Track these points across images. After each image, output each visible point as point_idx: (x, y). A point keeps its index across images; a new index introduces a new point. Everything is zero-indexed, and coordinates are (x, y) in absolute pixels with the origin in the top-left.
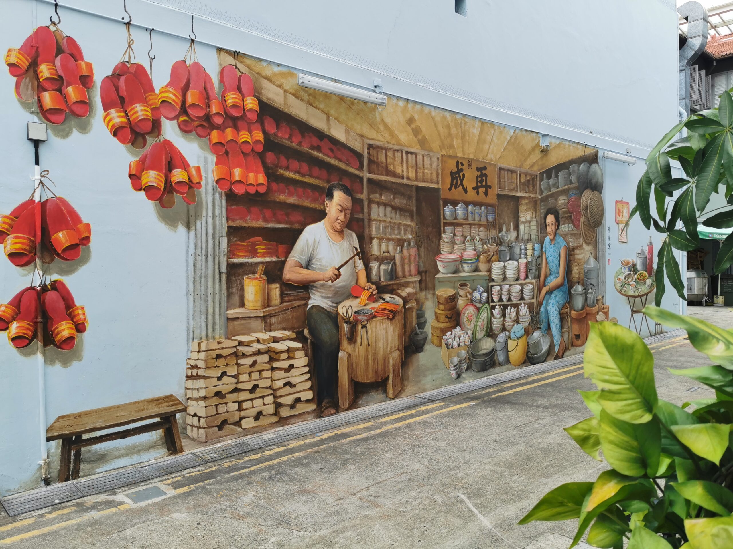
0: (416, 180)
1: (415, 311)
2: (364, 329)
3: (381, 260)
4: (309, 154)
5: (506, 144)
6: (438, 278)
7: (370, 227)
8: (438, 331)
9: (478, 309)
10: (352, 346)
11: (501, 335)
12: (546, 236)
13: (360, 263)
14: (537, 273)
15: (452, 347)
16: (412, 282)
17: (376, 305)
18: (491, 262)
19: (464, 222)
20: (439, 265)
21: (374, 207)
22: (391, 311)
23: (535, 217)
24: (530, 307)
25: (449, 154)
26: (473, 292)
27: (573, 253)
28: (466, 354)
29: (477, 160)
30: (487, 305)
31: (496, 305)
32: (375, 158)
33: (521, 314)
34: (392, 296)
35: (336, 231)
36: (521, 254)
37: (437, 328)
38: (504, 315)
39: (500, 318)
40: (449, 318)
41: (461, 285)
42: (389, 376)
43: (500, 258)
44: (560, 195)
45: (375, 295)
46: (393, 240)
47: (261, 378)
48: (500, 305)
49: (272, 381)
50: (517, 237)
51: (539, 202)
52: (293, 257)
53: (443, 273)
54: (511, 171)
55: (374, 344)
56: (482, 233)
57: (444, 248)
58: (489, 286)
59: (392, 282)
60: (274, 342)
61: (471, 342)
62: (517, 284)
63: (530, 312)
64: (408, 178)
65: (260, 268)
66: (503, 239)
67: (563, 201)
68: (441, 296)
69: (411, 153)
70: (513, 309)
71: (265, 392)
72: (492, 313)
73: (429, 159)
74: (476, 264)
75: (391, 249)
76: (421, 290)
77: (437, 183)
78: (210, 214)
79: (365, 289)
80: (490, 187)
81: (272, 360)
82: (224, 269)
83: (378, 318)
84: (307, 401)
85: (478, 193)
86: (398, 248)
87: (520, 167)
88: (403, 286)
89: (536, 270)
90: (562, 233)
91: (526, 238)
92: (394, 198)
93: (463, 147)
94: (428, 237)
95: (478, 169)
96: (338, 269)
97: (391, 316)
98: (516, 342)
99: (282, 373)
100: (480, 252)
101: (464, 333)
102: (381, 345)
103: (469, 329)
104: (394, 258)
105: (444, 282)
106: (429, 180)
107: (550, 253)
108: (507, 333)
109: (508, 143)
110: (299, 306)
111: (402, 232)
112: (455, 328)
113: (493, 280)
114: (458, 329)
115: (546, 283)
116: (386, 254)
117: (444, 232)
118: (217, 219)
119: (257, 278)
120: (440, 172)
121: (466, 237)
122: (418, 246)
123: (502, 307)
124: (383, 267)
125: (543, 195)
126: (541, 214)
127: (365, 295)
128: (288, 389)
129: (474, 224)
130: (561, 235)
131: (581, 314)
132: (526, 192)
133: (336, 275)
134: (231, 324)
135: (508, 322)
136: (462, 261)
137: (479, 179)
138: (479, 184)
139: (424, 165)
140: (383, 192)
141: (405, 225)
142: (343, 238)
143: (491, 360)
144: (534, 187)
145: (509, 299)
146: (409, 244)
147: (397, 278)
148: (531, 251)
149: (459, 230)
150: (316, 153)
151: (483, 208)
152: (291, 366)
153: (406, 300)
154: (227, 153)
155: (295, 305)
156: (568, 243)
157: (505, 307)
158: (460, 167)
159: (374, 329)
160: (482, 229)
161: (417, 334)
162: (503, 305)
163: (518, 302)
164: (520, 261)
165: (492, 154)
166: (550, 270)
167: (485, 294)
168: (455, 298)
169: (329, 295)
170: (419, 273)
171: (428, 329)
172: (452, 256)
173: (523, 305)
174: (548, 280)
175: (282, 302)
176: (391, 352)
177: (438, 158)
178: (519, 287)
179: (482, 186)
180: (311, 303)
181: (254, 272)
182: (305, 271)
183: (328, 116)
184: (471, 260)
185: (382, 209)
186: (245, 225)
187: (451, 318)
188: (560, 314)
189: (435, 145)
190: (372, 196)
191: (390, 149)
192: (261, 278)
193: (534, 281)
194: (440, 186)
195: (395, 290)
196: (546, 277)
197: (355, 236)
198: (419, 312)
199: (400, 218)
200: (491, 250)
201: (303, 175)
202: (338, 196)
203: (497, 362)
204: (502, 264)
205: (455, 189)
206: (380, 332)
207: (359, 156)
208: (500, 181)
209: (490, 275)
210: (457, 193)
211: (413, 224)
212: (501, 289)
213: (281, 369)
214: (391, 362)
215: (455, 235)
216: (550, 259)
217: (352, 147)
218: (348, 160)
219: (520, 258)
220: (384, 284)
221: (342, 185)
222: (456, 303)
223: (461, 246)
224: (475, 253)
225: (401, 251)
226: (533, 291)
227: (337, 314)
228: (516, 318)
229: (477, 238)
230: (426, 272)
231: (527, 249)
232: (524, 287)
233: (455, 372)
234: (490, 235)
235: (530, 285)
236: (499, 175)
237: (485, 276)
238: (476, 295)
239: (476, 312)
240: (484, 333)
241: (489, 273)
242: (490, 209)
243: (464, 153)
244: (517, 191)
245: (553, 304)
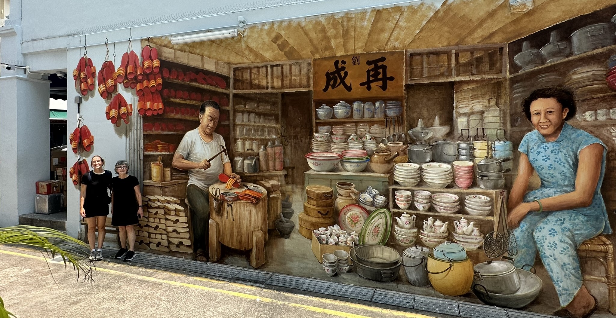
0: (282, 87)
1: (279, 201)
2: (230, 207)
3: (245, 156)
4: (189, 85)
5: (425, 23)
6: (308, 174)
7: (234, 130)
8: (308, 224)
9: (369, 213)
10: (220, 217)
11: (413, 249)
12: (530, 130)
13: (226, 157)
14: (502, 182)
15: (327, 243)
16: (277, 176)
17: (240, 191)
18: (392, 163)
19: (346, 120)
20: (310, 163)
21: (239, 116)
22: (255, 197)
25: (324, 56)
26: (359, 193)
28: (348, 255)
29: (368, 54)
30: (385, 210)
31: (403, 213)
32: (240, 77)
33: (459, 231)
34: (255, 185)
35: (207, 135)
36: (459, 154)
37: (307, 221)
38: (419, 227)
39: (410, 228)
40: (322, 214)
41: (342, 184)
42: (252, 249)
43: (410, 158)
44: (576, 67)
45: (239, 182)
46: (256, 140)
47: (160, 223)
48: (411, 214)
49: (166, 226)
50: (450, 134)
51: (507, 84)
52: (179, 152)
53: (315, 171)
54: (437, 53)
55: (238, 220)
56: (376, 130)
57: (317, 146)
58: (388, 190)
59: (256, 174)
60: (167, 203)
61: (355, 245)
62: (448, 192)
63: (482, 232)
64: (273, 88)
65: (159, 158)
68: (312, 192)
69: (277, 66)
70: (439, 223)
71: (162, 232)
72: (394, 222)
73: (297, 66)
74: (366, 164)
75: (254, 147)
76: (287, 183)
77: (308, 86)
78: (136, 128)
79: (230, 178)
80: (392, 79)
81: (166, 213)
82: (142, 158)
83: (242, 201)
84: (187, 246)
85: (369, 88)
86: (262, 147)
87: (458, 44)
88: (267, 178)
89: (499, 177)
90: (583, 123)
91: (472, 133)
92: (258, 106)
93: (344, 45)
94: (296, 136)
95: (369, 63)
96: (209, 161)
97: (254, 201)
98: (447, 264)
99: (171, 223)
100: (372, 151)
101: (345, 233)
102: (245, 223)
103: (353, 231)
104: (258, 154)
105: (317, 179)
106: (298, 85)
108: (425, 249)
109: (428, 22)
110: (182, 183)
111: (266, 133)
112: (333, 225)
113: (396, 183)
114: (336, 228)
115: (530, 198)
116: (250, 151)
117: (317, 131)
118: (139, 131)
119: (158, 164)
120: (311, 75)
121: (349, 136)
122: (284, 145)
123: (414, 216)
124: (246, 162)
125: (521, 72)
126: (512, 100)
127: (230, 182)
128: (175, 233)
129: (362, 122)
132: (472, 75)
133: (207, 165)
134: (145, 188)
135: (429, 236)
136: (342, 159)
137: (372, 73)
138: (371, 79)
139: (291, 73)
140: (247, 103)
141: (268, 127)
142: (212, 139)
144: (492, 65)
145: (431, 209)
146: (274, 143)
147: (261, 171)
148: (486, 151)
149: (338, 129)
150: (194, 84)
151: (377, 104)
152: (177, 221)
153: (269, 191)
154: (144, 94)
155: (180, 182)
156: (607, 140)
157: (421, 217)
158: (340, 65)
159: (238, 209)
160: (375, 126)
161: (281, 221)
162: (418, 215)
163: (453, 215)
164: (455, 163)
166: (541, 179)
167: (381, 199)
168: (332, 196)
169: (202, 179)
170: (285, 168)
171: (295, 219)
172: (329, 155)
173: (463, 220)
174: (537, 193)
175: (172, 180)
176: (254, 231)
178: (455, 197)
179: (377, 80)
180: (190, 182)
181: (157, 161)
182: (186, 161)
183: (202, 56)
184: (358, 159)
185: (246, 116)
186: (152, 133)
187: (326, 214)
188: (577, 250)
189: (306, 52)
190: (237, 107)
191: (254, 67)
192: (160, 164)
193: (493, 192)
194: (311, 89)
195: (259, 181)
196: (528, 189)
197: (221, 138)
198: (283, 202)
199: (264, 122)
200: (392, 149)
201: (185, 100)
202: (209, 110)
203: (404, 278)
204: (415, 166)
205: (333, 88)
206: (243, 212)
207: (226, 79)
209: (391, 177)
211: (277, 126)
212: (413, 195)
213: (171, 221)
214: (254, 239)
215: (331, 134)
217: (220, 74)
218: (217, 83)
219: (458, 159)
220: (248, 175)
221: (212, 102)
222: (334, 201)
223: (343, 145)
224: (364, 151)
225: (265, 148)
226: (492, 205)
227: (208, 192)
228: (446, 235)
229: (368, 136)
230: (293, 168)
231: (474, 149)
232: (467, 197)
233: (330, 269)
234: (390, 132)
235: (483, 197)
236: (411, 62)
237: (381, 177)
238: (366, 197)
239: (366, 215)
240: (378, 239)
241: (389, 175)
242: (390, 104)
243: (346, 50)
244: (450, 75)
245: (552, 232)
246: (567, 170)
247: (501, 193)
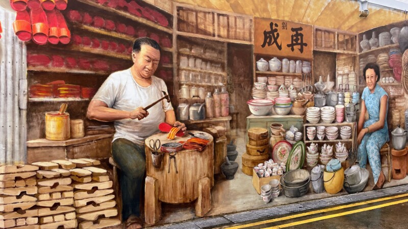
0: (228, 37)
1: (225, 145)
2: (173, 159)
3: (190, 103)
4: (115, 13)
5: (323, 9)
6: (250, 119)
7: (178, 75)
8: (250, 163)
9: (292, 146)
10: (160, 173)
11: (317, 167)
12: (365, 87)
13: (169, 105)
14: (355, 117)
15: (264, 176)
16: (223, 122)
17: (185, 140)
18: (306, 108)
19: (278, 73)
20: (251, 108)
21: (184, 60)
22: (201, 145)
23: (354, 70)
24: (348, 145)
25: (262, 16)
26: (286, 132)
27: (393, 101)
28: (279, 182)
29: (292, 22)
30: (301, 143)
31: (311, 143)
32: (185, 18)
33: (338, 150)
34: (202, 132)
35: (143, 78)
36: (338, 101)
37: (248, 160)
38: (319, 151)
39: (315, 153)
40: (260, 152)
41: (274, 125)
42: (197, 199)
43: (315, 103)
44: (381, 53)
45: (184, 131)
46: (203, 86)
47: (63, 198)
48: (315, 143)
49: (74, 200)
50: (334, 87)
51: (358, 58)
52: (98, 98)
53: (255, 115)
54: (329, 32)
55: (183, 172)
56: (297, 82)
57: (257, 94)
58: (303, 127)
59: (202, 121)
60: (77, 168)
61: (284, 173)
62: (333, 126)
63: (348, 149)
64: (219, 36)
65: (62, 106)
66: (319, 88)
67: (384, 58)
68: (252, 134)
69: (223, 15)
70: (329, 147)
71: (66, 209)
72: (307, 150)
73: (241, 20)
74: (290, 108)
75: (201, 93)
76: (232, 128)
77: (250, 40)
78: (10, 59)
79: (173, 126)
80: (306, 45)
81: (74, 182)
83: (187, 151)
84: (112, 218)
85: (293, 50)
86: (209, 94)
87: (338, 29)
88: (214, 125)
89: (354, 114)
90: (382, 84)
91: (344, 87)
92: (205, 52)
93: (277, 11)
94: (240, 85)
95: (293, 30)
96: (146, 109)
97: (200, 149)
98: (332, 174)
99: (85, 194)
100: (294, 98)
101: (277, 165)
102: (190, 173)
103: (282, 162)
104: (204, 101)
105: (256, 122)
106: (241, 38)
107: (370, 101)
108: (323, 166)
109: (325, 8)
110: (104, 138)
111: (213, 80)
112: (268, 160)
113: (308, 122)
114: (271, 161)
115: (365, 126)
116: (196, 98)
117: (257, 81)
118: (17, 66)
119: (59, 114)
120: (253, 31)
121: (279, 86)
122: (229, 92)
123: (317, 144)
124: (192, 109)
125: (363, 52)
126: (360, 68)
127: (173, 132)
128: (91, 208)
129: (289, 76)
130: (382, 86)
131: (402, 152)
132: (344, 50)
133: (143, 114)
134: (31, 152)
135: (324, 157)
136: (275, 105)
137: (294, 38)
138: (294, 42)
139: (236, 26)
140: (193, 47)
141: (215, 75)
142: (150, 84)
143: (306, 188)
144: (352, 45)
145: (325, 138)
146: (220, 90)
147: (207, 118)
148: (349, 99)
149: (272, 81)
150: (122, 13)
151: (297, 62)
152: (95, 189)
153: (215, 136)
154: (28, 10)
155: (100, 138)
156: (389, 93)
157: (320, 145)
158: (274, 27)
159: (183, 160)
160: (296, 79)
161: (227, 164)
162: (318, 143)
163: (335, 141)
164: (337, 106)
165: (309, 16)
166: (369, 115)
167: (300, 134)
168: (267, 136)
169: (136, 130)
170: (230, 114)
171: (239, 160)
172: (265, 101)
173: (340, 143)
174: (367, 123)
175: (86, 135)
176: (200, 179)
177: (251, 20)
178: (336, 129)
179: (297, 44)
180: (116, 136)
181: (56, 110)
182: (111, 110)
184: (285, 105)
185: (191, 61)
186: (46, 70)
187: (263, 152)
188: (380, 152)
189: (249, 9)
190: (181, 50)
191: (201, 11)
192: (63, 114)
193: (352, 124)
194: (253, 43)
195: (205, 127)
196: (365, 120)
197: (163, 82)
198: (229, 146)
199: (211, 69)
200: (306, 97)
201: (109, 31)
202: (145, 49)
203: (312, 190)
204: (317, 109)
205: (269, 45)
206: (188, 162)
207: (169, 17)
208: (317, 40)
209: (305, 118)
210: (271, 49)
211: (224, 74)
212: (316, 129)
213: (84, 190)
214: (200, 187)
215: (267, 84)
216: (369, 106)
217: (161, 9)
218: (156, 19)
219: (337, 104)
220: (194, 122)
221: (150, 40)
222: (269, 140)
223: (275, 93)
224: (289, 99)
225: (212, 95)
226: (351, 132)
227: (144, 146)
228: (332, 154)
229: (292, 87)
230: (237, 114)
231: (344, 97)
232: (341, 128)
233: (267, 197)
234: (305, 84)
235: (348, 127)
236: (316, 35)
237: (299, 118)
238: (290, 134)
239: (290, 148)
240: (298, 165)
241: (303, 116)
242: (305, 63)
243: (278, 16)
244: (335, 48)
245: (372, 143)
246: (377, 109)
247: (355, 124)
